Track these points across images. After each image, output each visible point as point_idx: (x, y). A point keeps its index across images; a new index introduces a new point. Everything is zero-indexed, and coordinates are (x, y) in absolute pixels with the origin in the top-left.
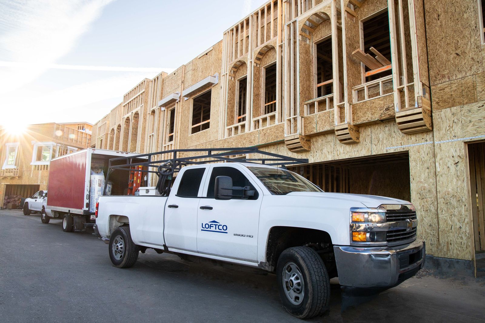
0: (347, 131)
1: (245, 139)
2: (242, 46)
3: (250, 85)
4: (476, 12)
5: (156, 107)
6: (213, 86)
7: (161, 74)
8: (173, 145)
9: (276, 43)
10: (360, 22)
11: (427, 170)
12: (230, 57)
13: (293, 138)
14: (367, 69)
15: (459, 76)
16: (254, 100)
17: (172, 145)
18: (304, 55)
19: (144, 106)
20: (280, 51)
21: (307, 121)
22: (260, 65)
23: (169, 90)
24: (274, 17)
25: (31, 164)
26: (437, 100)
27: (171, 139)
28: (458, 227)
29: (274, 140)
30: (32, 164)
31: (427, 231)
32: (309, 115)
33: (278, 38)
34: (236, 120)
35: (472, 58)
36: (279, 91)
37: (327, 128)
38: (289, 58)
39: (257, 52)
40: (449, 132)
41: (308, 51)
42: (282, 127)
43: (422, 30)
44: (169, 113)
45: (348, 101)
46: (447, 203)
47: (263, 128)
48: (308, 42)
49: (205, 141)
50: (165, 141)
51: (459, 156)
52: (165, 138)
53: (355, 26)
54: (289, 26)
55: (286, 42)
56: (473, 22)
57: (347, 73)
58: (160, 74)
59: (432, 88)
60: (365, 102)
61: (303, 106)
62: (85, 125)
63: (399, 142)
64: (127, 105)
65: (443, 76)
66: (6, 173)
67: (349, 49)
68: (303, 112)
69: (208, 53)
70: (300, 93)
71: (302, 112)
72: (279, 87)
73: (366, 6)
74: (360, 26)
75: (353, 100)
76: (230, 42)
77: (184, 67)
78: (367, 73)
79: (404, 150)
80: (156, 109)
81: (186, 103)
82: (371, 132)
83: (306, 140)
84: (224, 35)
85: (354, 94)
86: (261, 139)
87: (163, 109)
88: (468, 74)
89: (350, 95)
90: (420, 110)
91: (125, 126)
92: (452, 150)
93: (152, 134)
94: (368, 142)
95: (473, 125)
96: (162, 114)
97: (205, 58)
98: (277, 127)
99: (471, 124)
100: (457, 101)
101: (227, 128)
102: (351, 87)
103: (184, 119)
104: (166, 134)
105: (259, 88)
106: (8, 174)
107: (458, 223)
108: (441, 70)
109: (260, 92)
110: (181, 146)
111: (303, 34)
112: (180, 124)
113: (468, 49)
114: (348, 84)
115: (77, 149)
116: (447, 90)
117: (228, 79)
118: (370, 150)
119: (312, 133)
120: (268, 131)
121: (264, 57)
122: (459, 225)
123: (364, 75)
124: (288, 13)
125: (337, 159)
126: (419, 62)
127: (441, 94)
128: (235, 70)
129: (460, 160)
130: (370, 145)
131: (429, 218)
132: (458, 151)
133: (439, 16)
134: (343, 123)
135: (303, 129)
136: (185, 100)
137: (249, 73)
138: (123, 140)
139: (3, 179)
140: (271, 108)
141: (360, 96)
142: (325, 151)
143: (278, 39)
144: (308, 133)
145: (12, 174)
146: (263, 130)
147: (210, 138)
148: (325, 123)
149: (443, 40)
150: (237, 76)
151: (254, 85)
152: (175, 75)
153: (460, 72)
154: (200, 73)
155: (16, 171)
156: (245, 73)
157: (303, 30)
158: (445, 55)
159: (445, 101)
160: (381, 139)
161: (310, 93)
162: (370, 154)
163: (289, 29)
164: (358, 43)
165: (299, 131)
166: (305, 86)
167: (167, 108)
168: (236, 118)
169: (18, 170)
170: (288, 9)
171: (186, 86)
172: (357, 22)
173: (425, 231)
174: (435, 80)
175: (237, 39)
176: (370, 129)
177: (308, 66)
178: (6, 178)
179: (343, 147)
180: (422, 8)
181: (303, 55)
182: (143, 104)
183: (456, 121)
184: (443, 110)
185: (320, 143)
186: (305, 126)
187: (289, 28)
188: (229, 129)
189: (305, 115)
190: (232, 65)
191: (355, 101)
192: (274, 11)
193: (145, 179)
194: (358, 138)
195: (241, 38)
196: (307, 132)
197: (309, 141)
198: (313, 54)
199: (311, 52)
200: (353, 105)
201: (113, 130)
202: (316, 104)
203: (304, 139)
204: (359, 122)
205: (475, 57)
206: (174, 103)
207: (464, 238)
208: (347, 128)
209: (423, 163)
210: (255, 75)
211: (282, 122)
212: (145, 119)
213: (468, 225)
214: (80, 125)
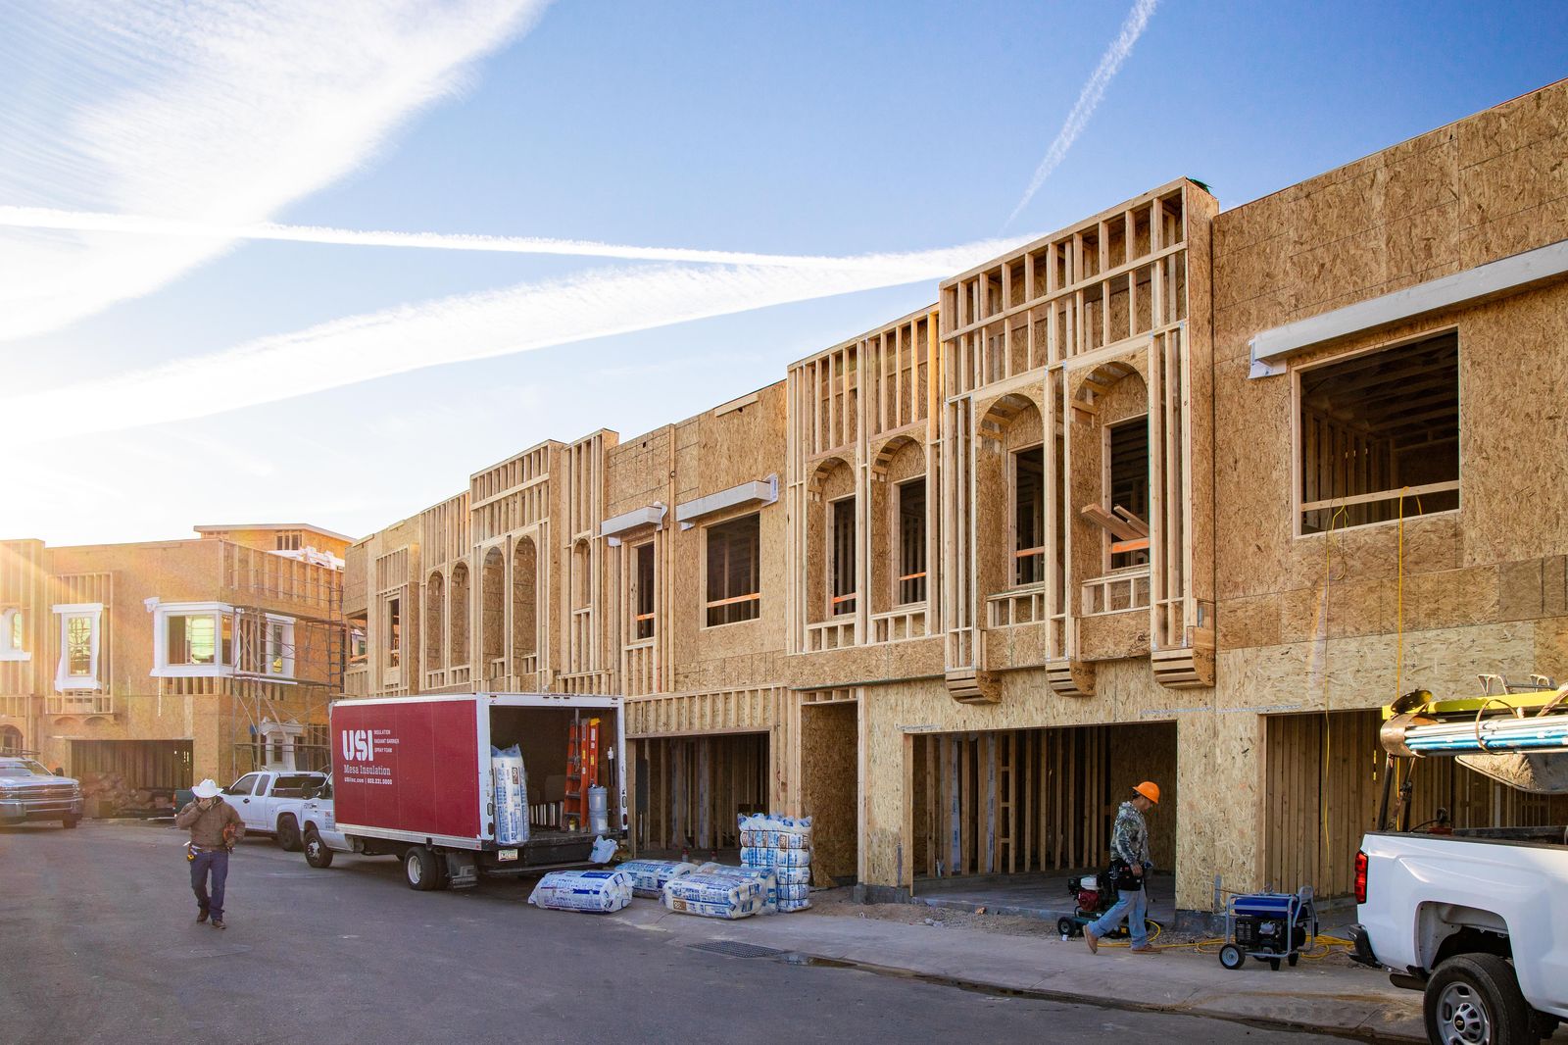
0: (1067, 675)
1: (854, 662)
2: (839, 410)
3: (862, 526)
4: (1288, 470)
5: (589, 532)
6: (763, 505)
7: (600, 436)
8: (654, 650)
9: (924, 435)
10: (1103, 429)
11: (1204, 760)
12: (807, 439)
13: (964, 677)
14: (1115, 539)
15: (1259, 591)
16: (873, 568)
17: (650, 648)
18: (987, 482)
19: (551, 526)
20: (935, 456)
21: (993, 640)
22: (885, 475)
23: (631, 491)
24: (919, 359)
25: (151, 675)
26: (1224, 630)
27: (646, 629)
28: (1241, 862)
29: (923, 672)
30: (155, 673)
31: (1199, 869)
32: (997, 627)
33: (929, 424)
34: (829, 605)
35: (1279, 561)
36: (932, 558)
37: (1032, 661)
38: (954, 485)
39: (880, 448)
40: (1238, 694)
41: (998, 471)
42: (940, 644)
43: (1206, 487)
44: (634, 554)
45: (1072, 614)
46: (1200, 833)
47: (896, 642)
48: (997, 446)
49: (748, 651)
50: (628, 633)
51: (1249, 739)
52: (628, 625)
53: (1094, 439)
54: (954, 405)
55: (946, 439)
56: (1284, 492)
57: (1072, 551)
58: (596, 435)
59: (1219, 604)
60: (1104, 618)
61: (986, 604)
62: (303, 534)
63: (1162, 702)
64: (488, 511)
65: (1236, 586)
66: (68, 705)
67: (1078, 495)
68: (985, 618)
69: (744, 406)
70: (978, 578)
71: (982, 618)
72: (932, 548)
73: (1116, 396)
74: (1105, 438)
75: (1083, 608)
76: (808, 398)
77: (673, 431)
78: (1115, 544)
79: (1171, 719)
80: (592, 539)
81: (686, 538)
82: (1116, 677)
83: (992, 681)
84: (791, 372)
85: (1087, 596)
86: (893, 666)
87: (614, 542)
88: (1271, 590)
89: (1077, 598)
90: (1189, 653)
91: (485, 572)
92: (1241, 728)
93: (586, 610)
94: (1110, 696)
95: (1273, 686)
96: (611, 556)
97: (735, 421)
98: (929, 644)
99: (1269, 684)
100: (1253, 637)
101: (808, 627)
102: (1078, 582)
103: (683, 580)
104: (628, 614)
105: (884, 535)
106: (74, 708)
107: (1241, 856)
108: (1234, 573)
109: (888, 547)
110: (678, 654)
111: (986, 433)
112: (671, 593)
113: (1274, 542)
114: (1072, 577)
115: (294, 619)
116: (1240, 613)
117: (805, 499)
118: (1113, 712)
119: (1002, 667)
120: (910, 651)
121: (897, 458)
122: (1242, 858)
123: (1107, 550)
124: (953, 370)
125: (1053, 725)
126: (1193, 558)
127: (1231, 620)
128: (823, 475)
129: (1251, 747)
130: (1113, 702)
131: (1202, 847)
132: (1249, 729)
133: (1236, 462)
134: (1061, 658)
135: (985, 657)
136: (683, 529)
137: (861, 492)
138: (484, 614)
139: (59, 722)
140: (913, 592)
141: (1098, 596)
142: (1030, 705)
143: (928, 428)
144: (994, 668)
145: (90, 708)
146: (897, 646)
147: (762, 645)
148: (1029, 648)
149: (1240, 512)
150: (830, 493)
151: (872, 531)
152: (645, 450)
153: (1261, 583)
154: (725, 462)
155: (103, 696)
156: (848, 489)
157: (986, 424)
158: (1241, 545)
159: (1235, 635)
160: (1132, 693)
161: (1000, 571)
162: (1111, 721)
163: (954, 412)
164: (1100, 477)
165: (976, 662)
166: (989, 557)
167: (628, 542)
168: (830, 601)
169: (109, 693)
170: (953, 358)
171: (683, 487)
172: (1097, 430)
173: (1196, 870)
174: (1224, 592)
175: (825, 390)
176: (1114, 670)
177: (997, 508)
178: (71, 718)
179: (1064, 701)
180: (1210, 438)
181: (986, 485)
182: (548, 519)
183: (1249, 674)
184: (1233, 651)
185: (1019, 687)
186: (988, 651)
187: (954, 409)
188: (813, 631)
189: (990, 625)
190: (817, 464)
191: (1086, 611)
192: (919, 343)
193: (611, 755)
194: (1091, 687)
195: (837, 390)
196: (993, 665)
197: (998, 681)
198: (1009, 478)
199: (1004, 475)
200: (1083, 619)
201: (437, 576)
202: (1012, 604)
203: (986, 678)
204: (1092, 657)
205: (1283, 560)
206: (649, 532)
207: (1248, 881)
208: (1068, 670)
209: (1199, 744)
210: (875, 503)
211: (939, 633)
212: (556, 562)
213: (1254, 860)
214: (280, 534)
